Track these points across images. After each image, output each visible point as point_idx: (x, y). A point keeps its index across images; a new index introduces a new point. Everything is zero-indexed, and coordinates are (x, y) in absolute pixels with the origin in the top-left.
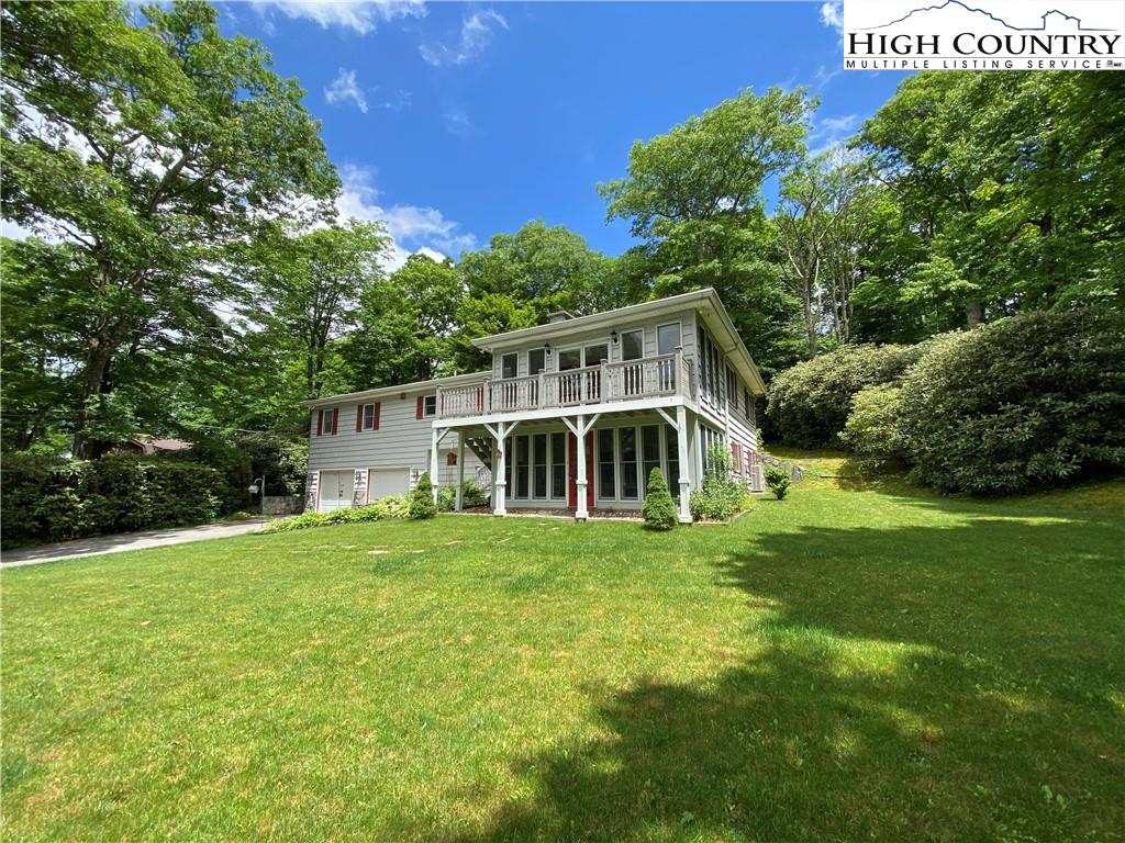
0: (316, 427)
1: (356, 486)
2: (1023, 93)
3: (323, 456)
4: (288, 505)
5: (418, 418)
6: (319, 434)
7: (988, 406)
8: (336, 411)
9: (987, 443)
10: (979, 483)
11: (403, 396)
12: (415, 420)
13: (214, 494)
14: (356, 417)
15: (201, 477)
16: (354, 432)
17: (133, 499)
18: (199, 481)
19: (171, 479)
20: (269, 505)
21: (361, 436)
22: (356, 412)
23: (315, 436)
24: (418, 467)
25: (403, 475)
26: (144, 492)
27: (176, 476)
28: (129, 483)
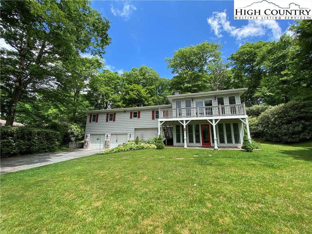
0: (89, 120)
1: (106, 139)
2: (283, 53)
3: (92, 129)
4: (77, 145)
5: (130, 118)
6: (90, 121)
7: (289, 122)
8: (98, 115)
9: (291, 131)
10: (289, 140)
11: (125, 112)
12: (129, 119)
13: (57, 141)
14: (106, 117)
15: (54, 135)
16: (105, 122)
17: (32, 142)
18: (54, 136)
19: (45, 135)
20: (71, 145)
21: (107, 123)
22: (106, 115)
23: (88, 123)
24: (131, 133)
25: (125, 136)
26: (36, 140)
27: (47, 134)
28: (32, 136)
